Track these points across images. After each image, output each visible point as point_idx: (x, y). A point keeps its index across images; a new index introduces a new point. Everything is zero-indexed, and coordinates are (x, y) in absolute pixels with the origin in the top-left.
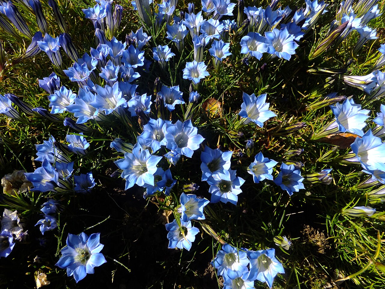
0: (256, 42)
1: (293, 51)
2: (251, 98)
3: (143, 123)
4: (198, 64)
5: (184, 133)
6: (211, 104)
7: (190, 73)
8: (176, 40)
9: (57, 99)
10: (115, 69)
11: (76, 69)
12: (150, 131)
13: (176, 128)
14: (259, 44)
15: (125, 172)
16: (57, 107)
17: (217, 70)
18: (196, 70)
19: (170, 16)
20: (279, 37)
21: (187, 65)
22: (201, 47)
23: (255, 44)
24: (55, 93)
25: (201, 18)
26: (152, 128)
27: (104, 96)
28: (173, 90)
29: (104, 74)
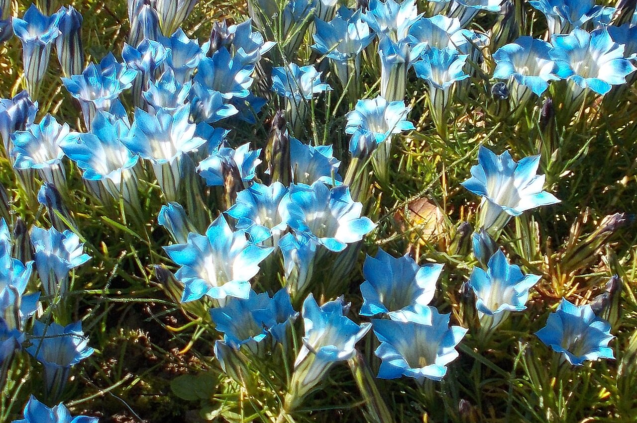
0: (537, 59)
1: (620, 78)
2: (499, 162)
3: (237, 189)
4: (387, 104)
5: (330, 212)
6: (417, 214)
7: (364, 122)
8: (337, 54)
9: (30, 141)
10: (179, 89)
11: (87, 81)
12: (250, 205)
13: (312, 197)
14: (544, 64)
15: (183, 269)
16: (26, 158)
17: (440, 127)
18: (381, 119)
19: (328, 7)
20: (587, 46)
21: (360, 105)
22: (400, 64)
23: (535, 63)
24: (27, 129)
25: (413, 10)
26: (256, 201)
27: (149, 135)
28: (316, 153)
29: (151, 96)
